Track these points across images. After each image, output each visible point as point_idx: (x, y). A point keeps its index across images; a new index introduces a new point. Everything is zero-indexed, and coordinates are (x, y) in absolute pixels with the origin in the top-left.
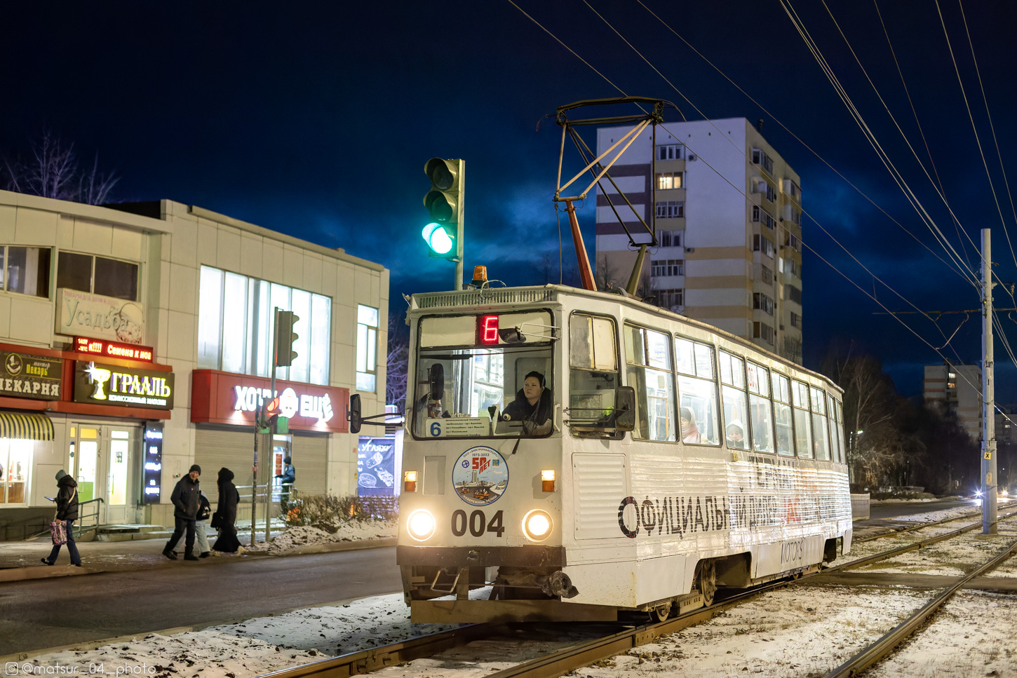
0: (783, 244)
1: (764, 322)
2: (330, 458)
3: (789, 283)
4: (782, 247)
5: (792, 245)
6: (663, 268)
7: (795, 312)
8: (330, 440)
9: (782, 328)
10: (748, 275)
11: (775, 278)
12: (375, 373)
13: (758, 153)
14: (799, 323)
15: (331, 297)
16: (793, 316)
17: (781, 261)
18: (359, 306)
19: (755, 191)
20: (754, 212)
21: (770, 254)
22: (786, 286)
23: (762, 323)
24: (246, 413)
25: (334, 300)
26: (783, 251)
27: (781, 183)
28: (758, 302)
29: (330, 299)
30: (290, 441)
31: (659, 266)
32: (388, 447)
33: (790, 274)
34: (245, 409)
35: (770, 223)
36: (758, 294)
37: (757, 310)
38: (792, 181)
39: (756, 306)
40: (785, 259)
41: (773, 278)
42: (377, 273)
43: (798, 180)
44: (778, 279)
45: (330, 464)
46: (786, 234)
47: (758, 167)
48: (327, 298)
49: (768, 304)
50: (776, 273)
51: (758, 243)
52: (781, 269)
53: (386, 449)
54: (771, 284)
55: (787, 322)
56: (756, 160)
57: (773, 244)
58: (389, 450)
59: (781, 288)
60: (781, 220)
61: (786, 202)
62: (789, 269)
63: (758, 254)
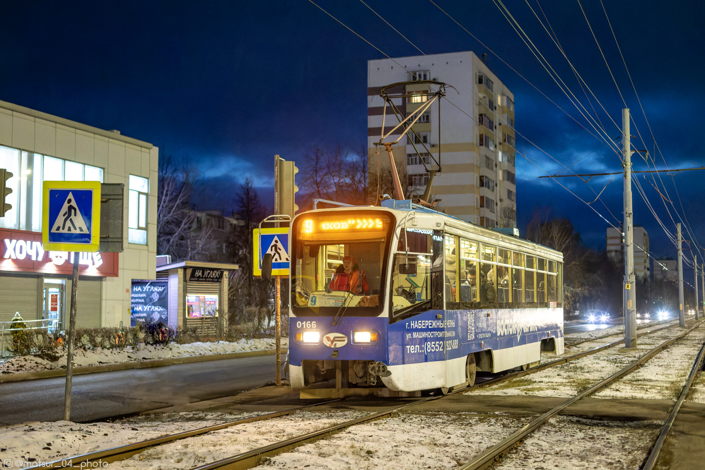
0: (501, 141)
1: (487, 196)
2: (104, 297)
3: (506, 168)
4: (500, 144)
5: (508, 142)
6: (416, 159)
7: (511, 189)
8: (104, 283)
9: (501, 200)
10: (475, 163)
11: (496, 165)
12: (146, 229)
13: (482, 76)
14: (514, 198)
15: (103, 168)
16: (509, 192)
17: (500, 154)
18: (131, 176)
19: (480, 104)
20: (480, 118)
21: (492, 148)
22: (504, 171)
23: (486, 197)
24: (16, 261)
25: (106, 170)
26: (501, 146)
27: (499, 98)
28: (483, 182)
29: (102, 170)
30: (64, 284)
31: (413, 157)
32: (163, 288)
33: (506, 163)
34: (14, 257)
35: (491, 126)
36: (483, 176)
37: (482, 188)
38: (508, 97)
39: (482, 184)
40: (503, 152)
41: (494, 165)
42: (147, 150)
43: (512, 96)
44: (498, 165)
45: (104, 303)
46: (504, 134)
47: (483, 86)
48: (100, 169)
49: (490, 183)
50: (496, 161)
51: (483, 141)
52: (500, 159)
53: (161, 289)
54: (492, 169)
55: (505, 196)
56: (480, 81)
57: (493, 141)
58: (164, 290)
59: (500, 173)
60: (500, 124)
61: (503, 112)
62: (505, 159)
63: (483, 147)
